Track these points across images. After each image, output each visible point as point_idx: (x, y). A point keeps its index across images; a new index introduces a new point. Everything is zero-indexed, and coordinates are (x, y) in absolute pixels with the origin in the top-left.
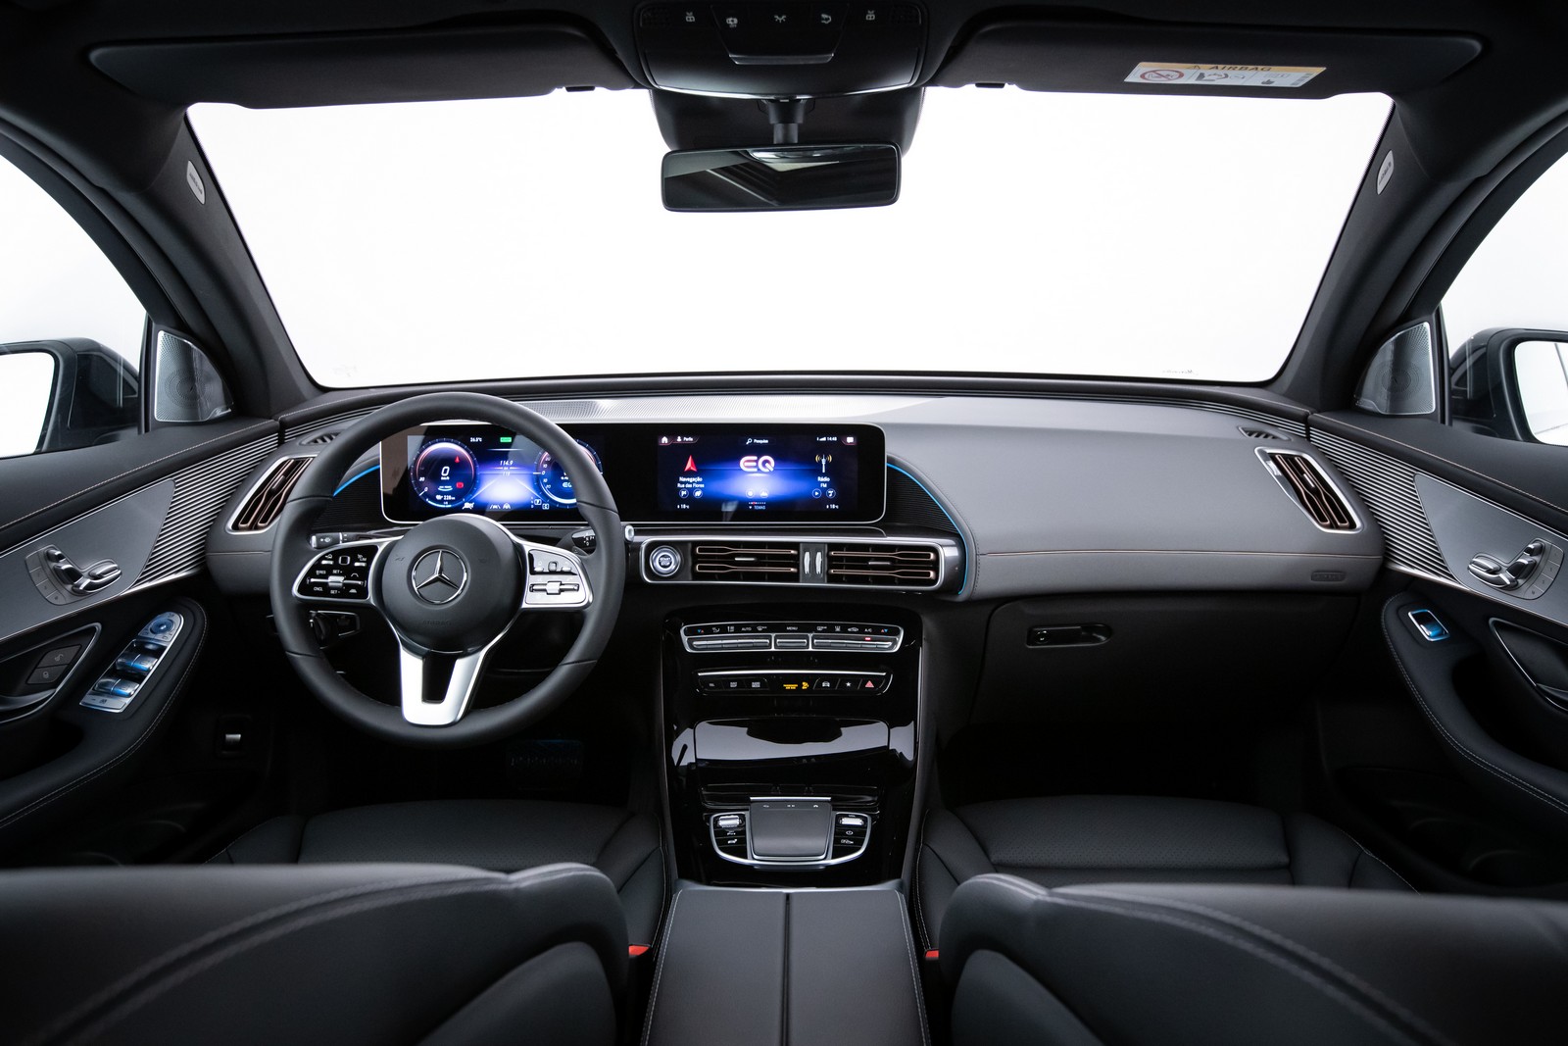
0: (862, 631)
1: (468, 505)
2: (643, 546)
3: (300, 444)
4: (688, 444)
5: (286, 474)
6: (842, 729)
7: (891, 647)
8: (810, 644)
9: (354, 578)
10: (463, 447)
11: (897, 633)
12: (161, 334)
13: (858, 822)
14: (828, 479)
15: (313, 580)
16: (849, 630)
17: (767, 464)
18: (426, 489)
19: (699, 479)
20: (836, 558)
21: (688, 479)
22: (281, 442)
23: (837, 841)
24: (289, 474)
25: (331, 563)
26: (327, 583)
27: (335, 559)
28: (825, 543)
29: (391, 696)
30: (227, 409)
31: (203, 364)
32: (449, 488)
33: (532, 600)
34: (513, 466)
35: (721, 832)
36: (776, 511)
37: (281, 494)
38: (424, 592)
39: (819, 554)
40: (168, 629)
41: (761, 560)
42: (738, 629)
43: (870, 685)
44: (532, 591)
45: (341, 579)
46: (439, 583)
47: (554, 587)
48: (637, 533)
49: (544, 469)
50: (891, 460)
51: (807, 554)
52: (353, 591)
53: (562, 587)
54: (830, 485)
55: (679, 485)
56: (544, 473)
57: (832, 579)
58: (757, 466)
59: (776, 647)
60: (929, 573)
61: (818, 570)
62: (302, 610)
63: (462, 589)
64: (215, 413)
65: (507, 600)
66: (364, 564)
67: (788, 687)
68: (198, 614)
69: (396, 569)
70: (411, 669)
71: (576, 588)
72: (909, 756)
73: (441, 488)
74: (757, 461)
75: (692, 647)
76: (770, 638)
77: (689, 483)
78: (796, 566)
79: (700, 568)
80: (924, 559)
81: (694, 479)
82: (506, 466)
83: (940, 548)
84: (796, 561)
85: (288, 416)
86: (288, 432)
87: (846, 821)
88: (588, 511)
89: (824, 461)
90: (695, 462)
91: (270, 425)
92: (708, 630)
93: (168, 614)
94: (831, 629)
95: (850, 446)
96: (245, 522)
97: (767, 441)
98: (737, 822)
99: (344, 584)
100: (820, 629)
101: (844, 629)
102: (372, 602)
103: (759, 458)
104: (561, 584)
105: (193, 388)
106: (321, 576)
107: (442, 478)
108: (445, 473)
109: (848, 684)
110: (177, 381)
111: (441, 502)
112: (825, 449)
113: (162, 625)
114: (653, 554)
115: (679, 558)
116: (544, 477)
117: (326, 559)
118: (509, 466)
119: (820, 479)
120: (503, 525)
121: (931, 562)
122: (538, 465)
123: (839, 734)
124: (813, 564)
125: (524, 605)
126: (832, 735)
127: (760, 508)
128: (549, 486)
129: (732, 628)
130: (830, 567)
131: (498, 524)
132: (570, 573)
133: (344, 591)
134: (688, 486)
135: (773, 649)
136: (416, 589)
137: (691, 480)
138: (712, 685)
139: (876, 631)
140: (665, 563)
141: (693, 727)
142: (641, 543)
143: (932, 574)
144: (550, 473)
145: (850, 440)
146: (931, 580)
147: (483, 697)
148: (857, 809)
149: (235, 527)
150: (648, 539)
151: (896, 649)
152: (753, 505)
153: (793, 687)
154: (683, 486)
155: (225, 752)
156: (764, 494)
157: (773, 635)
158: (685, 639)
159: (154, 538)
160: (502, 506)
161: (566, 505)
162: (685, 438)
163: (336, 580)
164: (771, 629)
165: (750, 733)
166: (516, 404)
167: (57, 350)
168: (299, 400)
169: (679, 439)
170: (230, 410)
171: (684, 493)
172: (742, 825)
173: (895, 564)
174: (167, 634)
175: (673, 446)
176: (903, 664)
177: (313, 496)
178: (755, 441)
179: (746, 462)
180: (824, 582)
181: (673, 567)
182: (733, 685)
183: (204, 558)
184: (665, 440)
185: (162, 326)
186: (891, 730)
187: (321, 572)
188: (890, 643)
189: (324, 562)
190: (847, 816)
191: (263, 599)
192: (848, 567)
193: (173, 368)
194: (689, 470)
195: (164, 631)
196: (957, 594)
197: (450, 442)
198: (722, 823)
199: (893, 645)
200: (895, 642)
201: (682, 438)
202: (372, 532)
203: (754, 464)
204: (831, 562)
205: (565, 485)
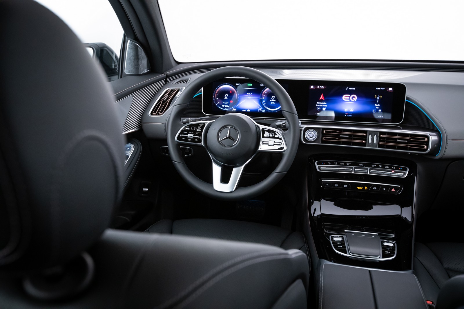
0: (391, 168)
1: (234, 110)
2: (303, 129)
3: (173, 84)
4: (322, 89)
5: (168, 95)
6: (373, 206)
7: (403, 176)
8: (368, 172)
9: (197, 135)
10: (233, 87)
11: (406, 170)
12: (129, 41)
13: (391, 245)
14: (379, 105)
15: (182, 135)
16: (385, 167)
17: (354, 98)
18: (219, 103)
19: (325, 103)
20: (382, 138)
21: (321, 103)
22: (166, 83)
23: (383, 251)
24: (169, 94)
25: (189, 129)
26: (187, 137)
27: (190, 128)
28: (378, 132)
29: (209, 180)
30: (148, 70)
31: (142, 53)
32: (227, 103)
33: (262, 147)
34: (251, 95)
35: (335, 243)
36: (356, 117)
37: (167, 102)
38: (223, 142)
39: (375, 136)
40: (130, 149)
41: (351, 137)
42: (339, 164)
43: (393, 190)
44: (263, 144)
45: (192, 135)
46: (228, 139)
47: (272, 143)
48: (302, 123)
49: (264, 97)
50: (408, 98)
51: (370, 136)
52: (196, 140)
53: (275, 143)
54: (380, 108)
55: (317, 105)
56: (263, 98)
57: (380, 146)
58: (349, 99)
59: (354, 172)
60: (424, 146)
61: (375, 142)
62: (178, 146)
63: (237, 142)
64: (144, 71)
65: (253, 147)
66: (200, 130)
67: (359, 188)
68: (139, 145)
69: (212, 133)
70: (217, 171)
71: (280, 144)
72: (409, 219)
73: (224, 102)
74: (350, 97)
75: (320, 169)
76: (352, 168)
77: (321, 104)
78: (365, 140)
79: (325, 139)
80: (423, 141)
81: (323, 103)
82: (249, 95)
83: (430, 136)
84: (365, 138)
85: (169, 73)
86: (168, 79)
87: (386, 244)
88: (286, 114)
89: (378, 98)
90: (324, 96)
91: (162, 76)
92: (327, 163)
93: (129, 144)
94: (377, 166)
95: (390, 92)
96: (155, 112)
97: (354, 89)
98: (341, 239)
99: (193, 137)
100: (373, 166)
101: (383, 167)
102: (203, 145)
103: (350, 96)
104: (275, 142)
105: (138, 62)
106: (185, 134)
107: (225, 99)
108: (226, 96)
109: (384, 189)
110: (133, 59)
111: (224, 108)
112: (379, 93)
113: (128, 148)
114: (306, 133)
115: (316, 134)
116: (264, 100)
117: (187, 128)
118: (250, 95)
119: (376, 105)
120: (251, 118)
121: (426, 142)
122: (261, 95)
123: (372, 208)
124: (373, 140)
125: (259, 149)
126: (369, 208)
127: (349, 116)
128: (265, 103)
129: (336, 163)
130: (380, 141)
131: (249, 117)
132: (278, 138)
133: (193, 140)
134: (321, 106)
135: (353, 173)
136: (220, 141)
137: (322, 103)
138: (328, 185)
139: (397, 168)
140: (311, 135)
141: (319, 200)
142: (302, 128)
143: (425, 147)
144: (266, 98)
145: (390, 89)
146: (425, 149)
147: (243, 183)
148: (390, 239)
149: (152, 114)
150: (305, 126)
151: (405, 176)
152: (346, 115)
153: (361, 188)
154: (318, 106)
155: (143, 195)
156: (352, 110)
157: (353, 167)
158: (317, 166)
159: (126, 116)
160: (247, 110)
161: (271, 111)
162: (320, 87)
163: (190, 136)
164: (353, 164)
165: (335, 204)
166: (258, 70)
167: (94, 47)
168: (171, 67)
169: (318, 87)
170: (149, 70)
171: (318, 108)
172: (343, 240)
173: (409, 142)
174: (129, 151)
175: (315, 90)
176: (407, 183)
177: (183, 104)
178: (350, 88)
179: (345, 97)
180: (376, 147)
181: (314, 137)
182: (336, 185)
183: (141, 124)
184: (312, 87)
185: (129, 38)
186: (402, 209)
187: (185, 132)
188: (403, 174)
189: (186, 129)
190: (386, 242)
191: (164, 141)
192: (387, 142)
193: (132, 54)
194: (322, 99)
195: (128, 150)
196: (435, 156)
197: (228, 85)
198: (335, 239)
199: (404, 175)
200: (405, 174)
201: (319, 87)
202: (199, 118)
203: (349, 98)
204: (380, 139)
205: (272, 103)
